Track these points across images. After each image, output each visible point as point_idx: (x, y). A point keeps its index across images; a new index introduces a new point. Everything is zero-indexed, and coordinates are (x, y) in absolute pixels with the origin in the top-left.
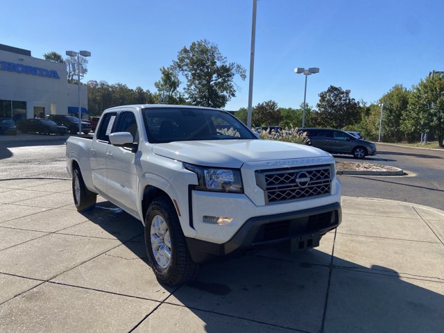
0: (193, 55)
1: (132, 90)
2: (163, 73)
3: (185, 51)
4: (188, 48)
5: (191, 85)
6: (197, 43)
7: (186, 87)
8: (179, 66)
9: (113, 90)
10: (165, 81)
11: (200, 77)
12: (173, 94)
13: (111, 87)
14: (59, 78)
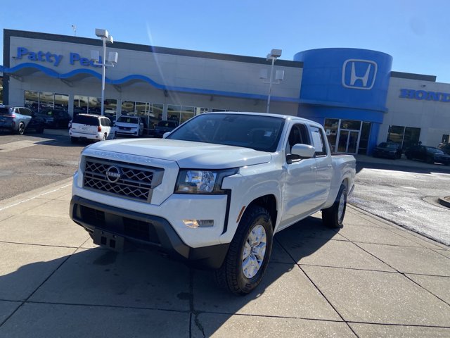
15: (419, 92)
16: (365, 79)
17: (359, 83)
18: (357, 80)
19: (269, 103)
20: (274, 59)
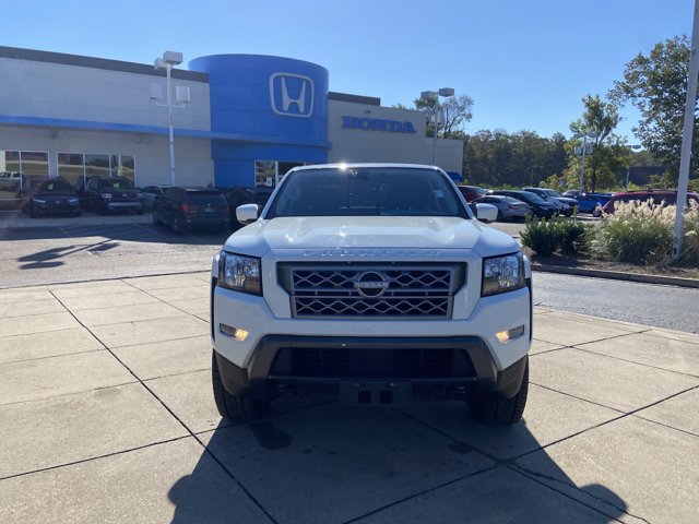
0: (657, 67)
1: (546, 140)
2: (588, 105)
3: (641, 61)
4: (647, 55)
5: (648, 121)
6: (665, 43)
7: (638, 126)
8: (628, 90)
9: (514, 143)
10: (591, 120)
11: (668, 104)
12: (605, 140)
13: (511, 138)
14: (414, 132)
15: (364, 119)
16: (301, 102)
17: (294, 107)
18: (291, 104)
19: (172, 139)
20: (169, 67)
